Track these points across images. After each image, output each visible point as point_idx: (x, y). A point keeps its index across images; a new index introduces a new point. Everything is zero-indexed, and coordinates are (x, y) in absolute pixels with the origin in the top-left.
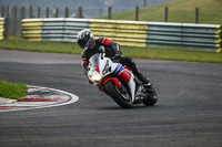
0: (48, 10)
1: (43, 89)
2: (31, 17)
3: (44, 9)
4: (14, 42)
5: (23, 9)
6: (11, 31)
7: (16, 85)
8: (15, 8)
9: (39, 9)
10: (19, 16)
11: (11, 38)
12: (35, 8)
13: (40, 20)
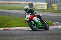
0: (59, 1)
1: (57, 23)
2: (55, 3)
3: (58, 1)
4: (50, 10)
5: (52, 1)
6: (49, 7)
7: (50, 22)
8: (50, 1)
9: (57, 1)
10: (51, 3)
11: (49, 9)
12: (56, 1)
13: (57, 4)
